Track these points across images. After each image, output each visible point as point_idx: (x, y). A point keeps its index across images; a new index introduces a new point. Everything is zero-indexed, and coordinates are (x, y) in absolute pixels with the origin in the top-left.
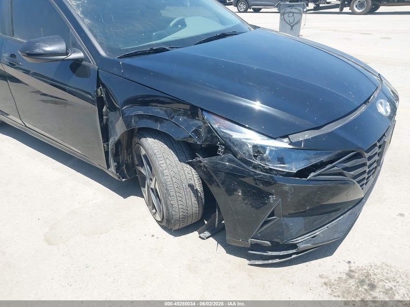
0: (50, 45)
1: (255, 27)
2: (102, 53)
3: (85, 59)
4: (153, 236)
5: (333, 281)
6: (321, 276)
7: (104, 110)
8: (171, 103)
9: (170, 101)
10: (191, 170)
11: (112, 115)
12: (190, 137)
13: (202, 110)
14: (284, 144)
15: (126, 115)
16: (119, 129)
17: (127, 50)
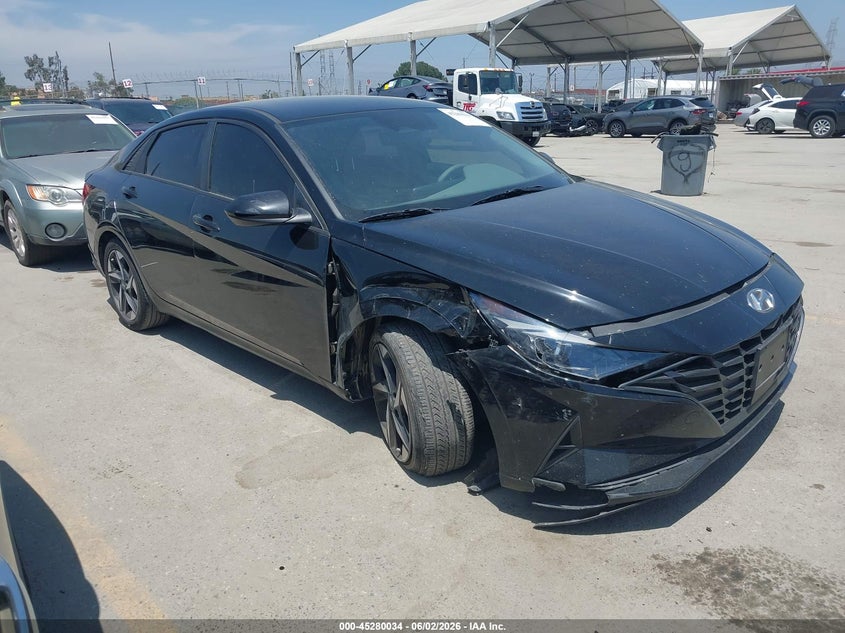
0: (268, 203)
1: (579, 179)
2: (338, 215)
3: (314, 222)
4: (397, 486)
5: (672, 564)
6: (655, 557)
7: (335, 293)
8: (427, 283)
9: (424, 279)
10: (457, 385)
11: (345, 301)
12: (451, 327)
13: (469, 290)
14: (582, 339)
15: (365, 299)
16: (354, 319)
17: (372, 212)
